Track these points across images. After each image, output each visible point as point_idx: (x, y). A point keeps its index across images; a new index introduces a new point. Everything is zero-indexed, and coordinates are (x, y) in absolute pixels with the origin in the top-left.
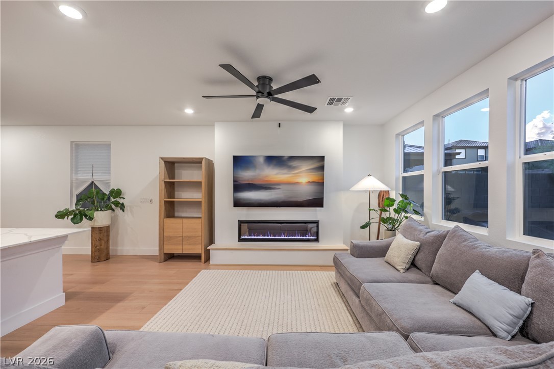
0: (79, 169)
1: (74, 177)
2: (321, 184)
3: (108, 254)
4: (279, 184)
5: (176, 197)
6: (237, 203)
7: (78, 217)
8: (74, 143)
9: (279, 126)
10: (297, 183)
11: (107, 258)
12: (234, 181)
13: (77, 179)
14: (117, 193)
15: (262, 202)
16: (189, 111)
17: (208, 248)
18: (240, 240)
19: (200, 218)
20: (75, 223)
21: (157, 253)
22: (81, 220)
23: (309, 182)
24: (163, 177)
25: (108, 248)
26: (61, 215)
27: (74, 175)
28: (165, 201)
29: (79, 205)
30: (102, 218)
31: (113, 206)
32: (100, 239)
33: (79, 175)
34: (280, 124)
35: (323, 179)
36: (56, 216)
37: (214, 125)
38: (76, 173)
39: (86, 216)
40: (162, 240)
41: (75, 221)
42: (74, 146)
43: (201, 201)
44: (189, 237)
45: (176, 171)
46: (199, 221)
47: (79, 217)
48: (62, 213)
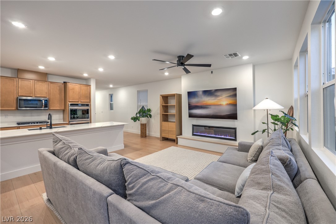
2: (235, 105)
3: (146, 135)
4: (210, 105)
5: (169, 112)
6: (191, 116)
7: (135, 119)
9: (212, 73)
10: (220, 105)
11: (146, 137)
12: (188, 104)
13: (139, 105)
14: (149, 110)
15: (202, 115)
16: (167, 74)
17: (177, 137)
18: (193, 135)
19: (175, 122)
20: (134, 122)
21: (159, 136)
23: (227, 104)
24: (161, 104)
25: (146, 132)
26: (132, 119)
28: (162, 114)
30: (144, 120)
31: (148, 116)
32: (143, 129)
34: (212, 72)
35: (237, 102)
37: (181, 77)
38: (139, 102)
40: (162, 131)
42: (138, 92)
43: (175, 114)
44: (171, 131)
45: (169, 100)
46: (174, 124)
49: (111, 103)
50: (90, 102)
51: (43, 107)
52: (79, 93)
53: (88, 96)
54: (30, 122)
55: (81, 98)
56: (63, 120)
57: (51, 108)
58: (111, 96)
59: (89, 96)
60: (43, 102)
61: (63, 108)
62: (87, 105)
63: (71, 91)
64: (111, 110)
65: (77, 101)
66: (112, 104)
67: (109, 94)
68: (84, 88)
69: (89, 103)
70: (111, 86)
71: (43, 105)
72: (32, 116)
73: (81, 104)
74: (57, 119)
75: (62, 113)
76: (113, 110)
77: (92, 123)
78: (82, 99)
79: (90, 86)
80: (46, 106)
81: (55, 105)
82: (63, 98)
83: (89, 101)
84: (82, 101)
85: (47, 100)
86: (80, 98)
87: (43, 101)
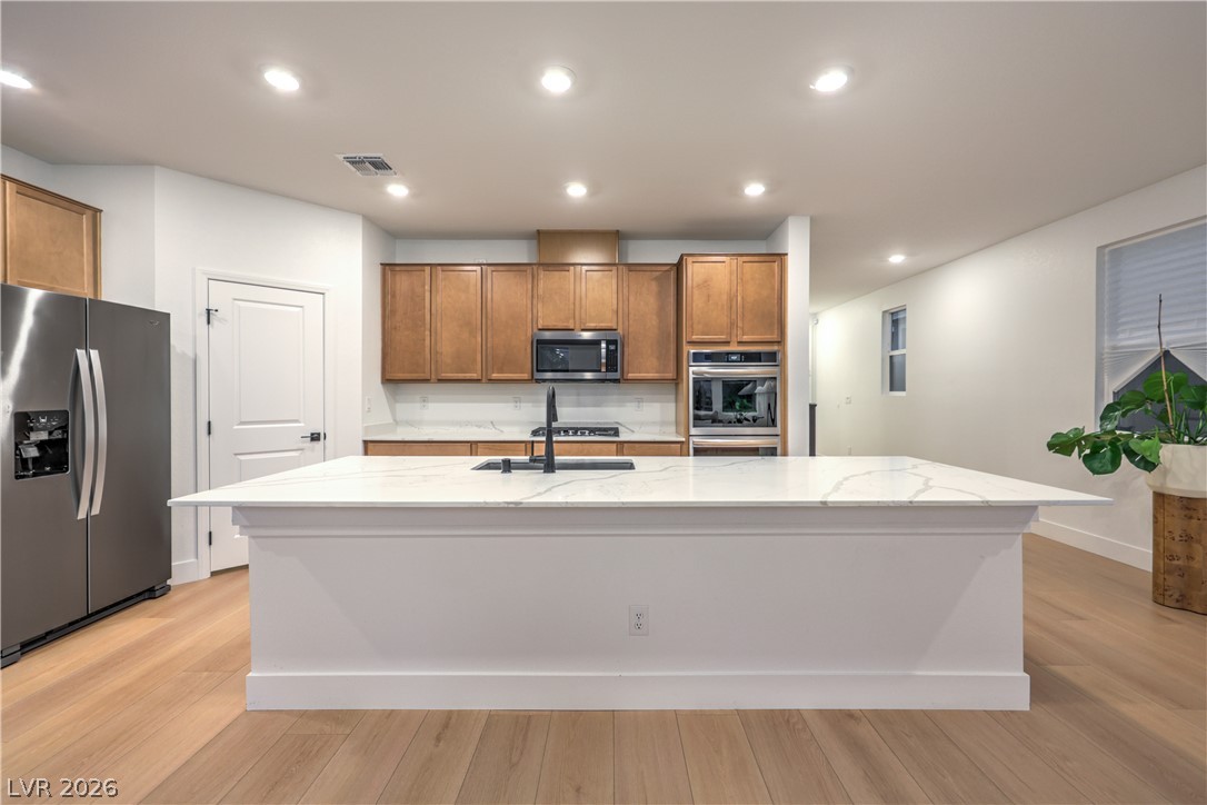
0: (1123, 320)
1: (1107, 343)
8: (1107, 250)
13: (1115, 348)
20: (1095, 472)
22: (1115, 464)
26: (1061, 445)
27: (1106, 337)
29: (1110, 419)
30: (1192, 466)
33: (1121, 336)
36: (1051, 446)
38: (1114, 332)
39: (1131, 454)
41: (1096, 465)
42: (1107, 258)
47: (1109, 455)
48: (1064, 439)
49: (895, 353)
50: (781, 341)
51: (603, 369)
52: (731, 300)
53: (775, 315)
54: (571, 429)
55: (740, 324)
56: (673, 429)
57: (631, 376)
58: (895, 321)
59: (776, 309)
60: (604, 351)
61: (671, 375)
62: (772, 357)
63: (696, 292)
64: (892, 389)
65: (723, 337)
66: (895, 360)
67: (884, 312)
68: (753, 270)
69: (775, 348)
70: (897, 259)
71: (604, 361)
72: (579, 404)
73: (742, 354)
74: (654, 423)
75: (673, 397)
76: (904, 390)
77: (789, 458)
78: (742, 328)
79: (782, 256)
80: (612, 364)
81: (644, 360)
82: (672, 330)
83: (775, 337)
84: (745, 338)
85: (614, 342)
86: (732, 324)
87: (603, 345)
